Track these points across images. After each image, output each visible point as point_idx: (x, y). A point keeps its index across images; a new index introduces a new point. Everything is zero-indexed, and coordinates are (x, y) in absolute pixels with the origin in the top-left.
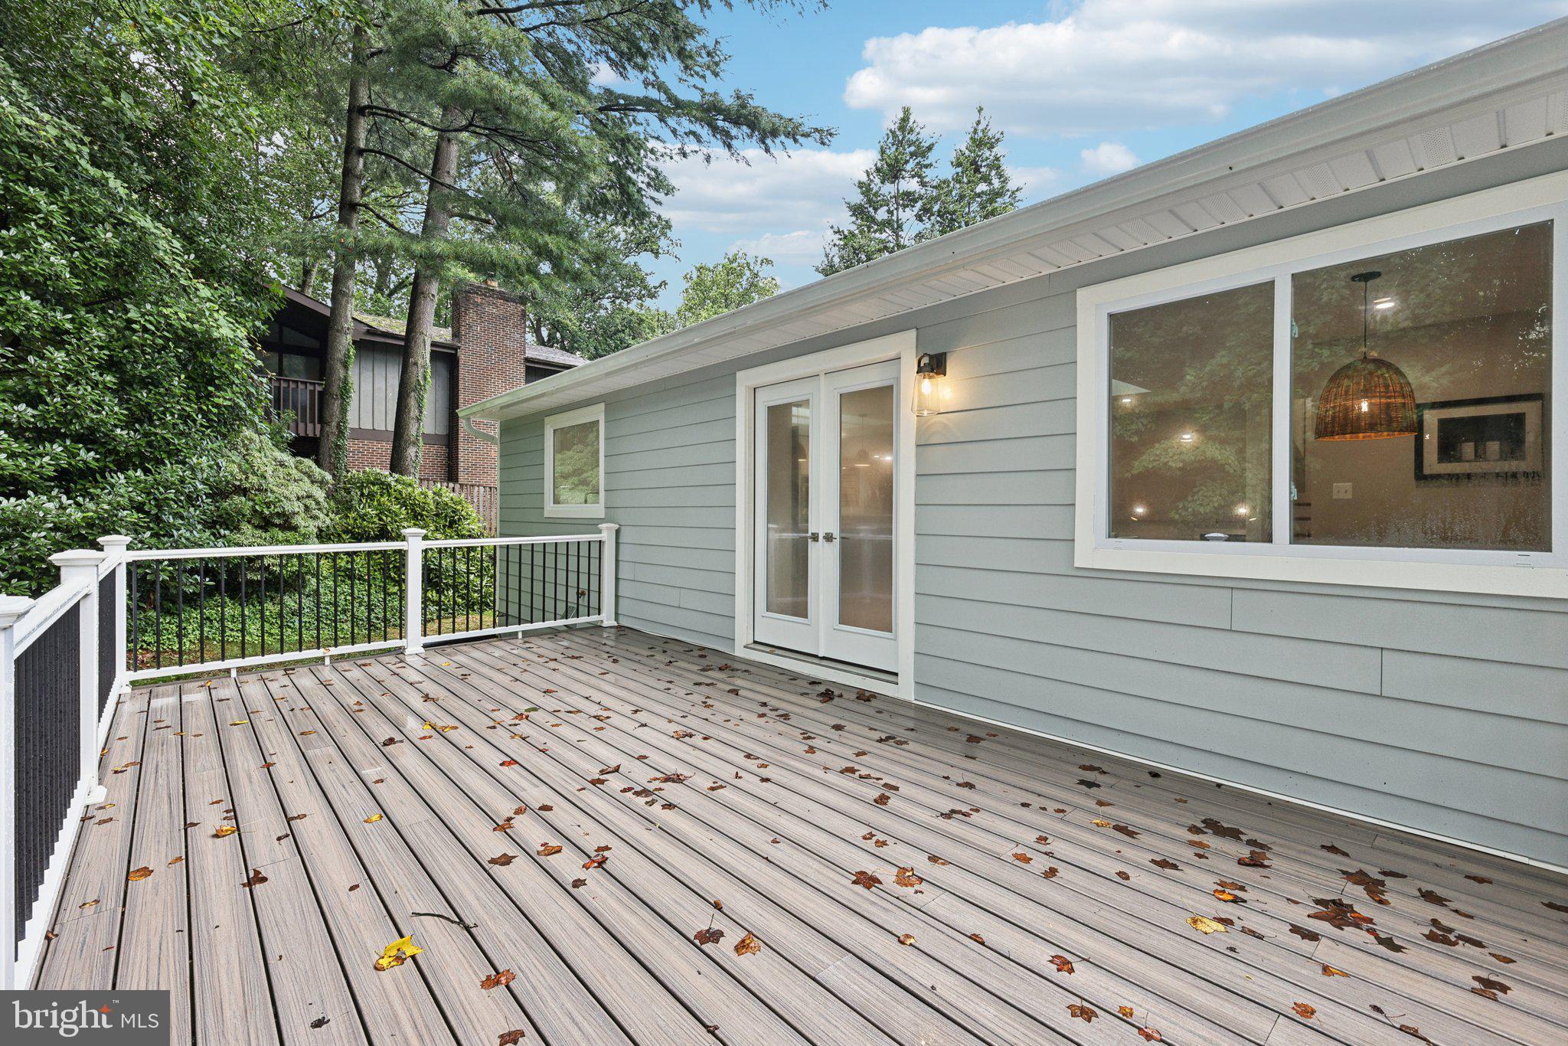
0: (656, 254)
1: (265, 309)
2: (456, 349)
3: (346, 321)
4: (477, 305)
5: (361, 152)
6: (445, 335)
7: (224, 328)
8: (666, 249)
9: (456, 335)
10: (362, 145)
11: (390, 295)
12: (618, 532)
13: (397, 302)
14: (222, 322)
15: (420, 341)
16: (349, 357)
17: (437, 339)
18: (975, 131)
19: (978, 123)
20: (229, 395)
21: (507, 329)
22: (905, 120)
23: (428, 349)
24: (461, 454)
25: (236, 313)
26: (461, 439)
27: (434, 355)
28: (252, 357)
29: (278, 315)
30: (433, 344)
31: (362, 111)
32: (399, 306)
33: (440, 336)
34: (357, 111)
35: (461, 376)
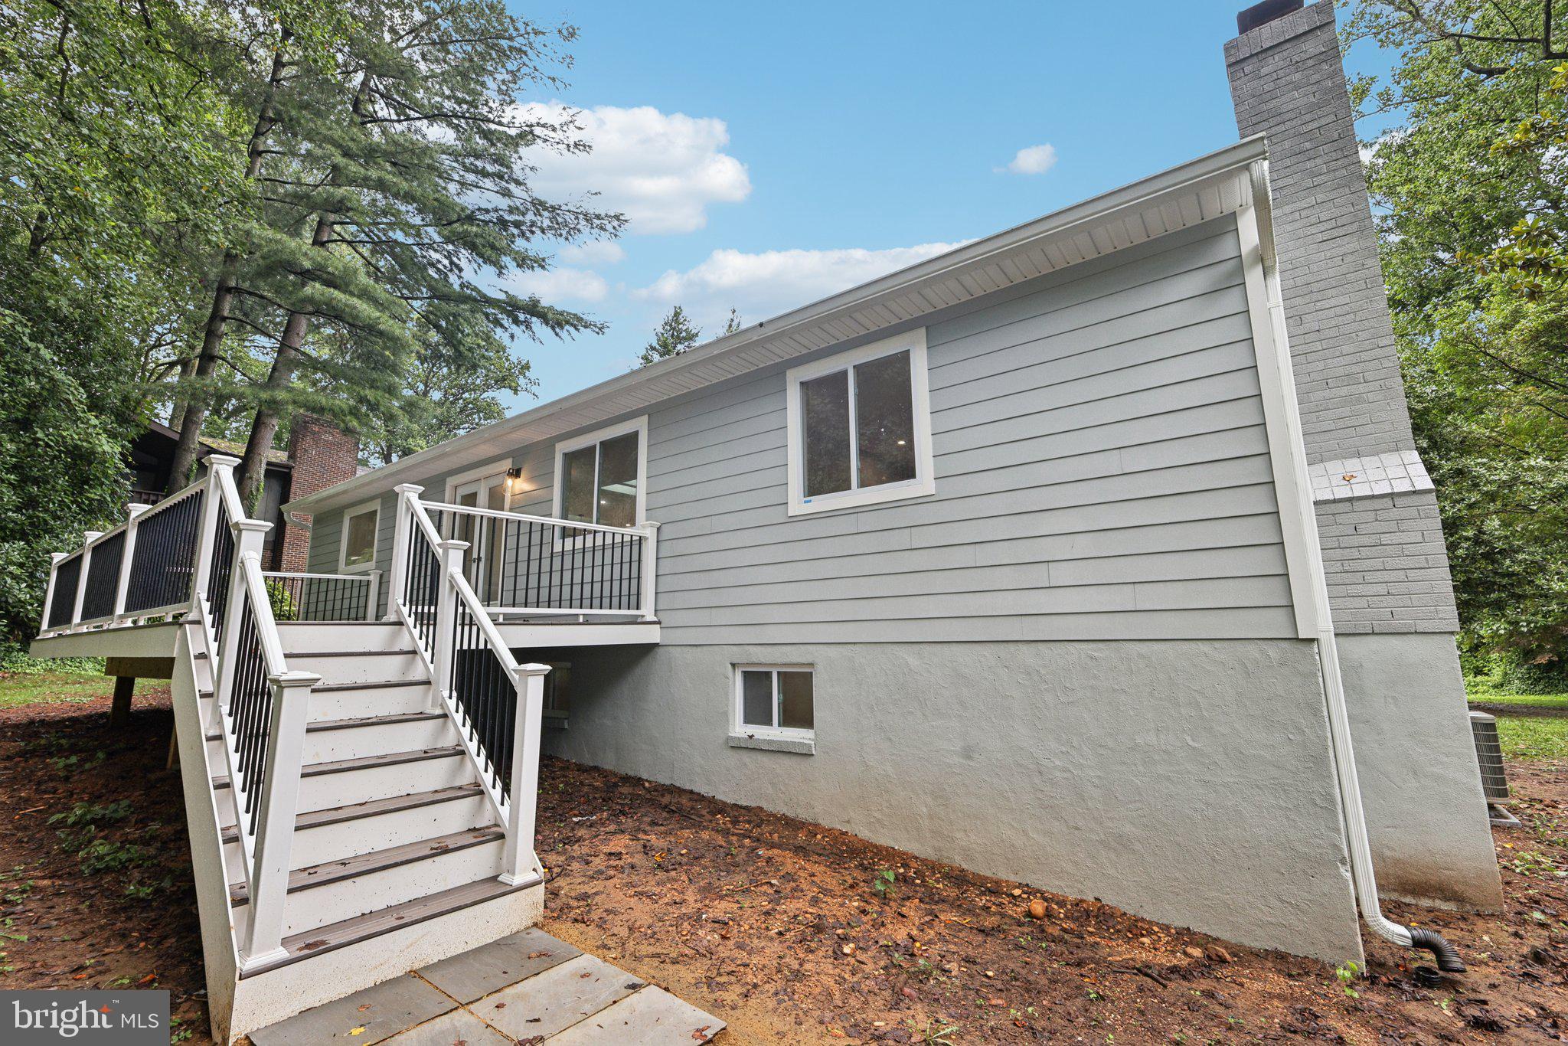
0: (516, 391)
1: (133, 433)
2: (290, 468)
3: (194, 443)
4: (314, 433)
5: (224, 319)
6: (282, 457)
7: (106, 446)
8: (524, 387)
9: (292, 457)
10: (226, 313)
11: (227, 419)
12: (381, 576)
13: (234, 425)
14: (104, 441)
15: (257, 460)
16: (192, 471)
17: (274, 460)
18: (730, 326)
19: (732, 320)
20: (99, 492)
21: (341, 454)
22: (677, 314)
23: (264, 466)
24: (285, 557)
25: (113, 435)
26: (286, 545)
27: (269, 474)
28: (122, 465)
29: (142, 437)
30: (269, 464)
31: (229, 290)
32: (237, 428)
33: (277, 457)
34: (223, 290)
35: (292, 491)
